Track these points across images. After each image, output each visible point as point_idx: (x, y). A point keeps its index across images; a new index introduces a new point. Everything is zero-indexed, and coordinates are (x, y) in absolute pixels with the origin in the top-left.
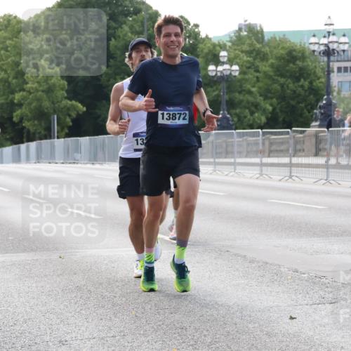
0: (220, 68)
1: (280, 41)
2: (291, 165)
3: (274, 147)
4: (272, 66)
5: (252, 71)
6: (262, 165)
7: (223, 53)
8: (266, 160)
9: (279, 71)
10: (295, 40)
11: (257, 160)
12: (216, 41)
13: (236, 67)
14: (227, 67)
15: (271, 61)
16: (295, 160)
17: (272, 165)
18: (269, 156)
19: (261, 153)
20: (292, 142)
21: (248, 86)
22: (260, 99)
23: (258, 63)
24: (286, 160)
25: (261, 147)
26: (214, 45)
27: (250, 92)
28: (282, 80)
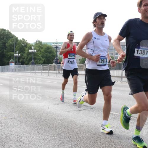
0: (32, 50)
1: (46, 45)
2: (48, 73)
3: (45, 69)
4: (44, 50)
5: (39, 51)
6: (42, 73)
7: (33, 47)
8: (43, 72)
9: (46, 51)
10: (49, 44)
11: (41, 72)
12: (31, 44)
13: (35, 50)
14: (33, 50)
15: (44, 49)
16: (49, 72)
17: (44, 73)
18: (43, 71)
19: (41, 70)
20: (49, 67)
21: (38, 55)
22: (41, 58)
23: (40, 49)
24: (47, 72)
25: (41, 69)
26: (31, 45)
27: (39, 56)
28: (46, 53)
